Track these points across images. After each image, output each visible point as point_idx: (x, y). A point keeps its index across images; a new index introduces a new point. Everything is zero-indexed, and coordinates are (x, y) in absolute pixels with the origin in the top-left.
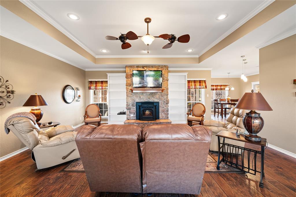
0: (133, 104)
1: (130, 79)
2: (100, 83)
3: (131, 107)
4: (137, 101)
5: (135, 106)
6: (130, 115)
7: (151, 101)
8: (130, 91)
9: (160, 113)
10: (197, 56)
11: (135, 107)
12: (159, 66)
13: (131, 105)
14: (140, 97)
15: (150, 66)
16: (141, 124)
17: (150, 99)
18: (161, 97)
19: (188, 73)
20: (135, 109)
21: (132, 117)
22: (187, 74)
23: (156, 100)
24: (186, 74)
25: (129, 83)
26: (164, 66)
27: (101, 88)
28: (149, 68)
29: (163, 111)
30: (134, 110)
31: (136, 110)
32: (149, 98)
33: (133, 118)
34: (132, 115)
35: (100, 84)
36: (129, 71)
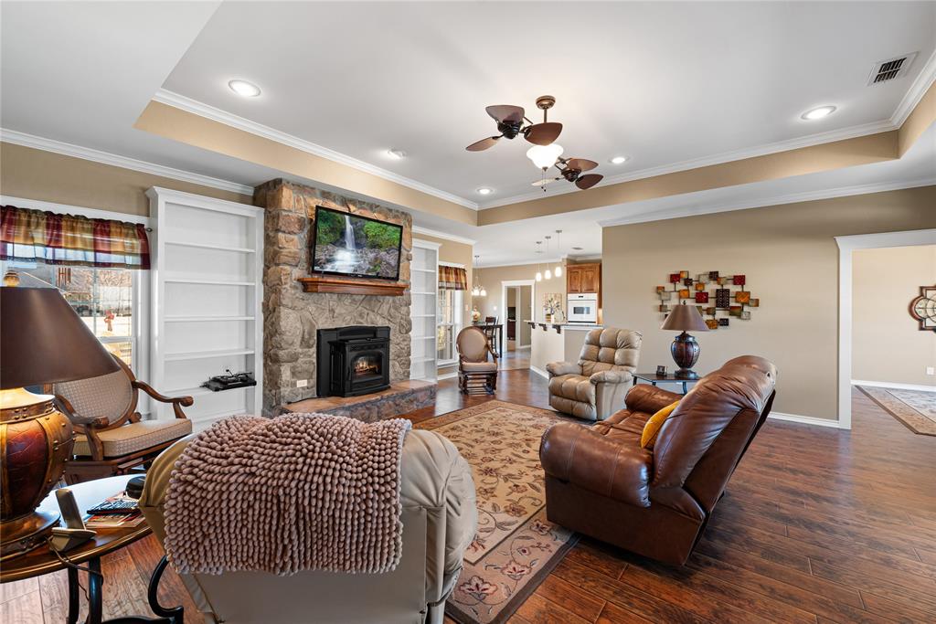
0: (307, 337)
1: (296, 237)
2: (83, 230)
3: (300, 350)
4: (321, 327)
5: (315, 346)
6: (295, 384)
7: (366, 325)
8: (295, 288)
9: (391, 363)
10: (476, 208)
11: (314, 349)
12: (391, 210)
13: (298, 341)
14: (332, 311)
15: (364, 203)
16: (360, 408)
17: (363, 318)
18: (392, 310)
19: (440, 245)
20: (315, 355)
21: (303, 388)
22: (440, 248)
23: (380, 322)
24: (435, 247)
25: (296, 253)
26: (403, 213)
27: (92, 259)
28: (361, 208)
29: (399, 357)
30: (311, 362)
31: (315, 361)
32: (361, 315)
33: (308, 393)
34: (302, 383)
35: (89, 236)
36: (292, 203)
